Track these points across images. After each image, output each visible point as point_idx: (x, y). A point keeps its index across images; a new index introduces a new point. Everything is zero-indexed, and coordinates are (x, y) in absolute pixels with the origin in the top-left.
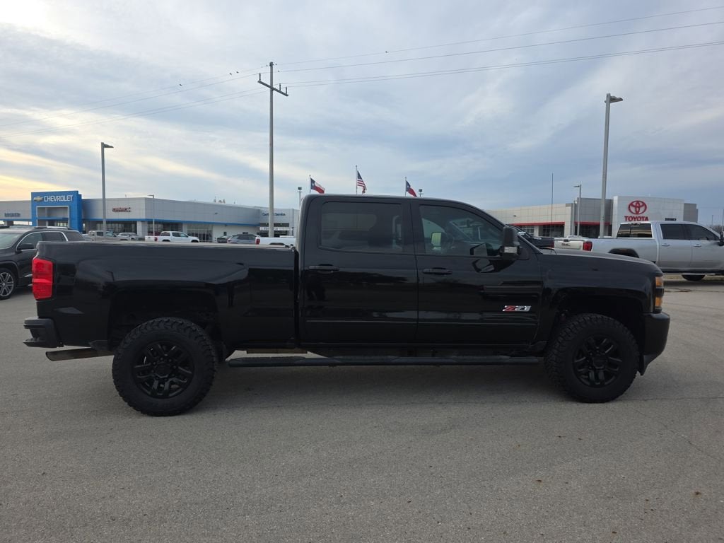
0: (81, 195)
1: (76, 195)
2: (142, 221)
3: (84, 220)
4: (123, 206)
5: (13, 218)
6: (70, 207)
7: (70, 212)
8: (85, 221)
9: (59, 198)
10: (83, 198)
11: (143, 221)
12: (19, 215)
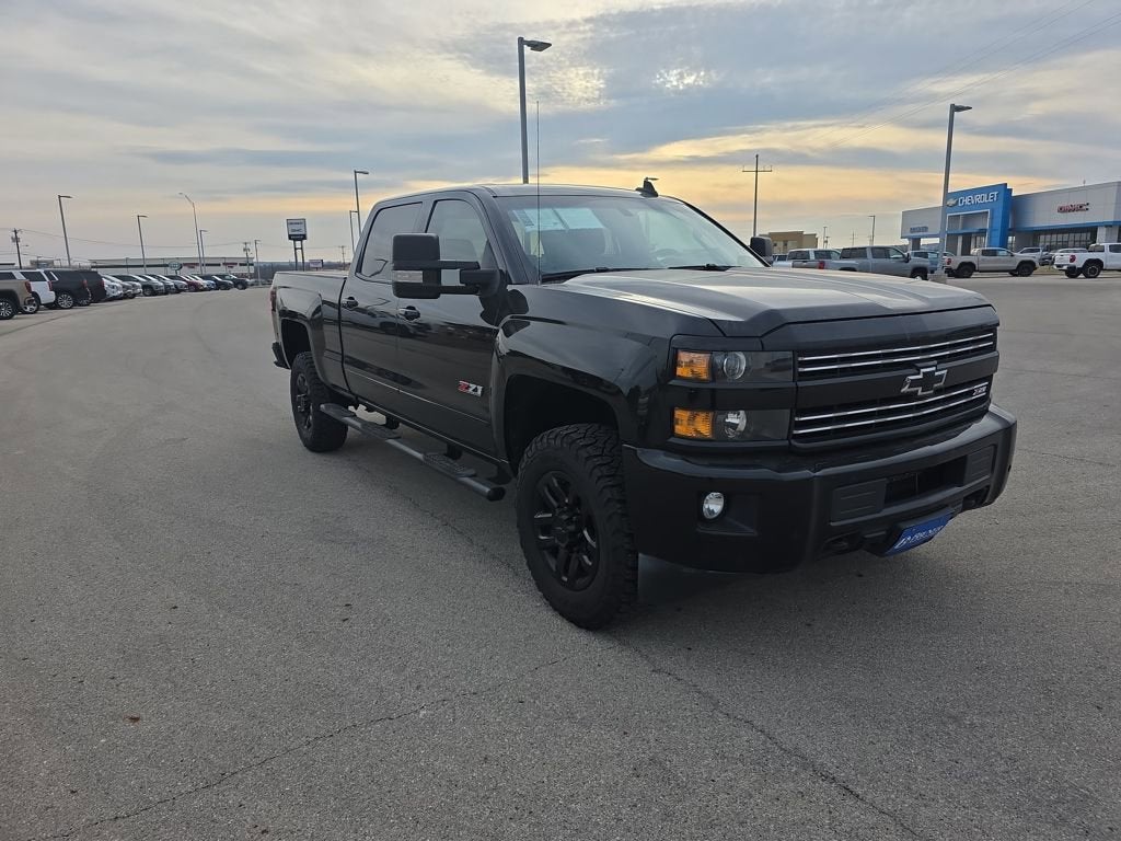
0: (1011, 190)
1: (1005, 190)
2: (1106, 226)
3: (1010, 230)
4: (1076, 202)
5: (921, 234)
6: (992, 211)
7: (992, 218)
8: (1013, 232)
9: (978, 199)
10: (1013, 194)
11: (1108, 226)
12: (925, 229)
